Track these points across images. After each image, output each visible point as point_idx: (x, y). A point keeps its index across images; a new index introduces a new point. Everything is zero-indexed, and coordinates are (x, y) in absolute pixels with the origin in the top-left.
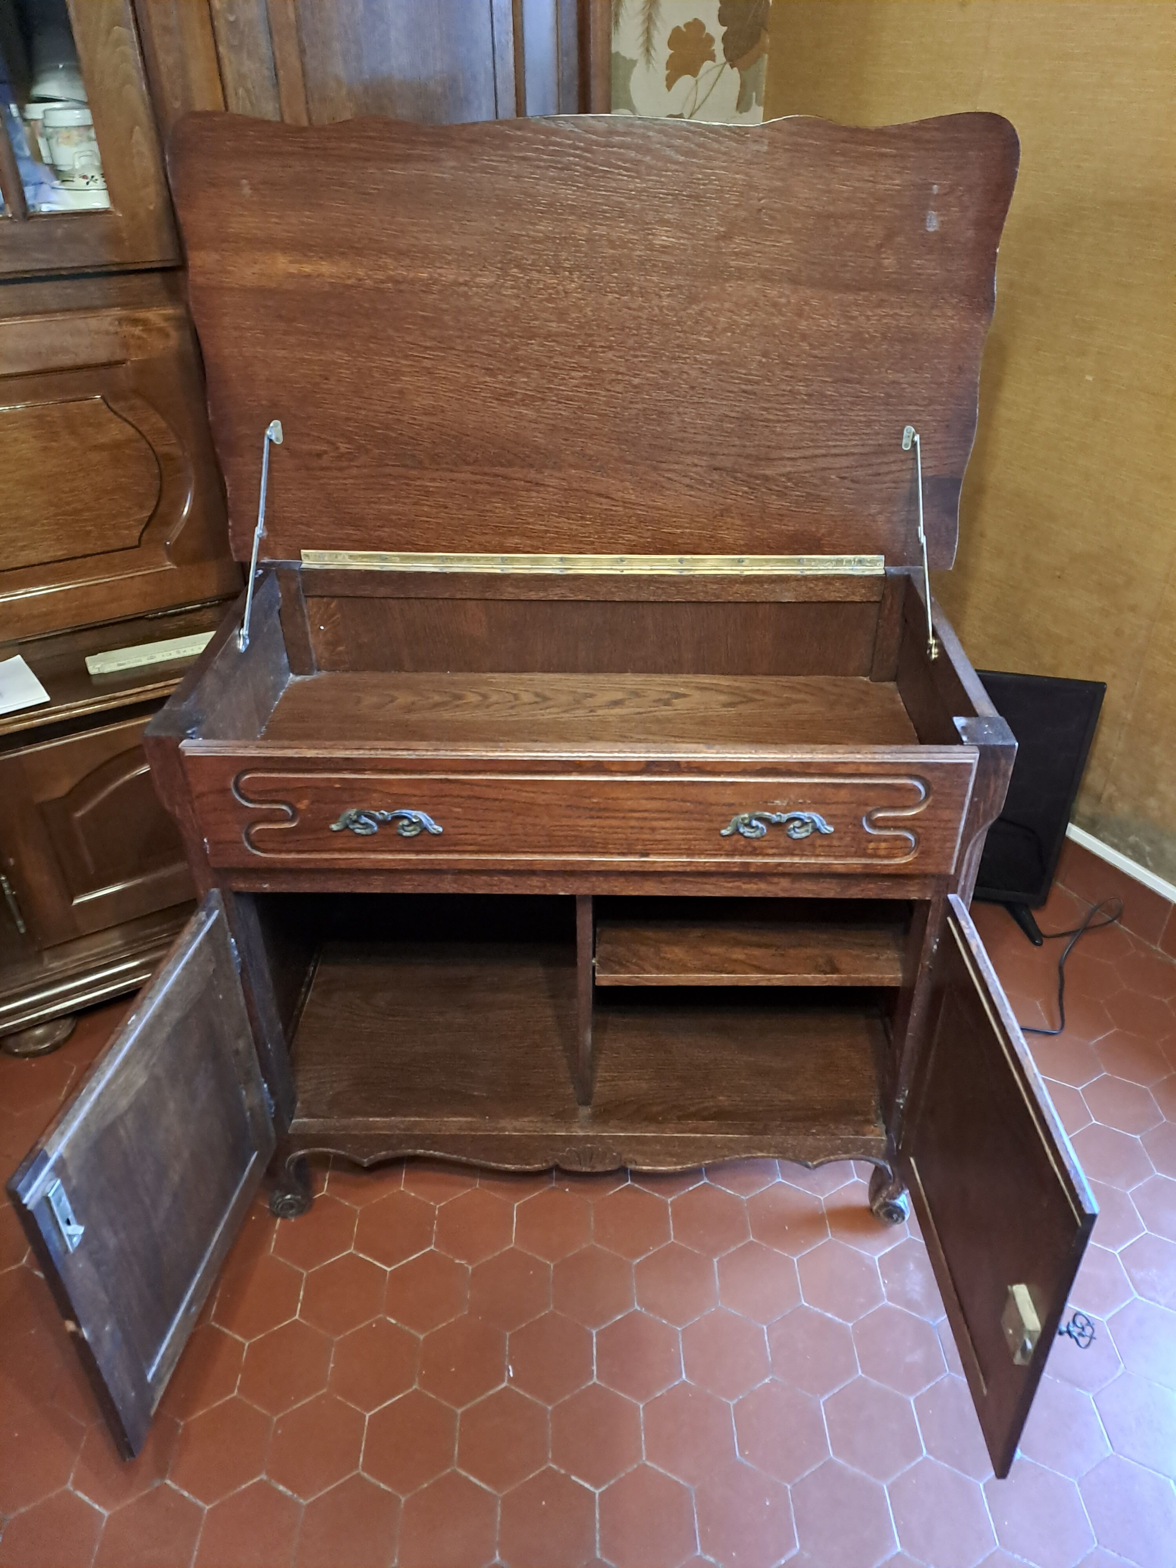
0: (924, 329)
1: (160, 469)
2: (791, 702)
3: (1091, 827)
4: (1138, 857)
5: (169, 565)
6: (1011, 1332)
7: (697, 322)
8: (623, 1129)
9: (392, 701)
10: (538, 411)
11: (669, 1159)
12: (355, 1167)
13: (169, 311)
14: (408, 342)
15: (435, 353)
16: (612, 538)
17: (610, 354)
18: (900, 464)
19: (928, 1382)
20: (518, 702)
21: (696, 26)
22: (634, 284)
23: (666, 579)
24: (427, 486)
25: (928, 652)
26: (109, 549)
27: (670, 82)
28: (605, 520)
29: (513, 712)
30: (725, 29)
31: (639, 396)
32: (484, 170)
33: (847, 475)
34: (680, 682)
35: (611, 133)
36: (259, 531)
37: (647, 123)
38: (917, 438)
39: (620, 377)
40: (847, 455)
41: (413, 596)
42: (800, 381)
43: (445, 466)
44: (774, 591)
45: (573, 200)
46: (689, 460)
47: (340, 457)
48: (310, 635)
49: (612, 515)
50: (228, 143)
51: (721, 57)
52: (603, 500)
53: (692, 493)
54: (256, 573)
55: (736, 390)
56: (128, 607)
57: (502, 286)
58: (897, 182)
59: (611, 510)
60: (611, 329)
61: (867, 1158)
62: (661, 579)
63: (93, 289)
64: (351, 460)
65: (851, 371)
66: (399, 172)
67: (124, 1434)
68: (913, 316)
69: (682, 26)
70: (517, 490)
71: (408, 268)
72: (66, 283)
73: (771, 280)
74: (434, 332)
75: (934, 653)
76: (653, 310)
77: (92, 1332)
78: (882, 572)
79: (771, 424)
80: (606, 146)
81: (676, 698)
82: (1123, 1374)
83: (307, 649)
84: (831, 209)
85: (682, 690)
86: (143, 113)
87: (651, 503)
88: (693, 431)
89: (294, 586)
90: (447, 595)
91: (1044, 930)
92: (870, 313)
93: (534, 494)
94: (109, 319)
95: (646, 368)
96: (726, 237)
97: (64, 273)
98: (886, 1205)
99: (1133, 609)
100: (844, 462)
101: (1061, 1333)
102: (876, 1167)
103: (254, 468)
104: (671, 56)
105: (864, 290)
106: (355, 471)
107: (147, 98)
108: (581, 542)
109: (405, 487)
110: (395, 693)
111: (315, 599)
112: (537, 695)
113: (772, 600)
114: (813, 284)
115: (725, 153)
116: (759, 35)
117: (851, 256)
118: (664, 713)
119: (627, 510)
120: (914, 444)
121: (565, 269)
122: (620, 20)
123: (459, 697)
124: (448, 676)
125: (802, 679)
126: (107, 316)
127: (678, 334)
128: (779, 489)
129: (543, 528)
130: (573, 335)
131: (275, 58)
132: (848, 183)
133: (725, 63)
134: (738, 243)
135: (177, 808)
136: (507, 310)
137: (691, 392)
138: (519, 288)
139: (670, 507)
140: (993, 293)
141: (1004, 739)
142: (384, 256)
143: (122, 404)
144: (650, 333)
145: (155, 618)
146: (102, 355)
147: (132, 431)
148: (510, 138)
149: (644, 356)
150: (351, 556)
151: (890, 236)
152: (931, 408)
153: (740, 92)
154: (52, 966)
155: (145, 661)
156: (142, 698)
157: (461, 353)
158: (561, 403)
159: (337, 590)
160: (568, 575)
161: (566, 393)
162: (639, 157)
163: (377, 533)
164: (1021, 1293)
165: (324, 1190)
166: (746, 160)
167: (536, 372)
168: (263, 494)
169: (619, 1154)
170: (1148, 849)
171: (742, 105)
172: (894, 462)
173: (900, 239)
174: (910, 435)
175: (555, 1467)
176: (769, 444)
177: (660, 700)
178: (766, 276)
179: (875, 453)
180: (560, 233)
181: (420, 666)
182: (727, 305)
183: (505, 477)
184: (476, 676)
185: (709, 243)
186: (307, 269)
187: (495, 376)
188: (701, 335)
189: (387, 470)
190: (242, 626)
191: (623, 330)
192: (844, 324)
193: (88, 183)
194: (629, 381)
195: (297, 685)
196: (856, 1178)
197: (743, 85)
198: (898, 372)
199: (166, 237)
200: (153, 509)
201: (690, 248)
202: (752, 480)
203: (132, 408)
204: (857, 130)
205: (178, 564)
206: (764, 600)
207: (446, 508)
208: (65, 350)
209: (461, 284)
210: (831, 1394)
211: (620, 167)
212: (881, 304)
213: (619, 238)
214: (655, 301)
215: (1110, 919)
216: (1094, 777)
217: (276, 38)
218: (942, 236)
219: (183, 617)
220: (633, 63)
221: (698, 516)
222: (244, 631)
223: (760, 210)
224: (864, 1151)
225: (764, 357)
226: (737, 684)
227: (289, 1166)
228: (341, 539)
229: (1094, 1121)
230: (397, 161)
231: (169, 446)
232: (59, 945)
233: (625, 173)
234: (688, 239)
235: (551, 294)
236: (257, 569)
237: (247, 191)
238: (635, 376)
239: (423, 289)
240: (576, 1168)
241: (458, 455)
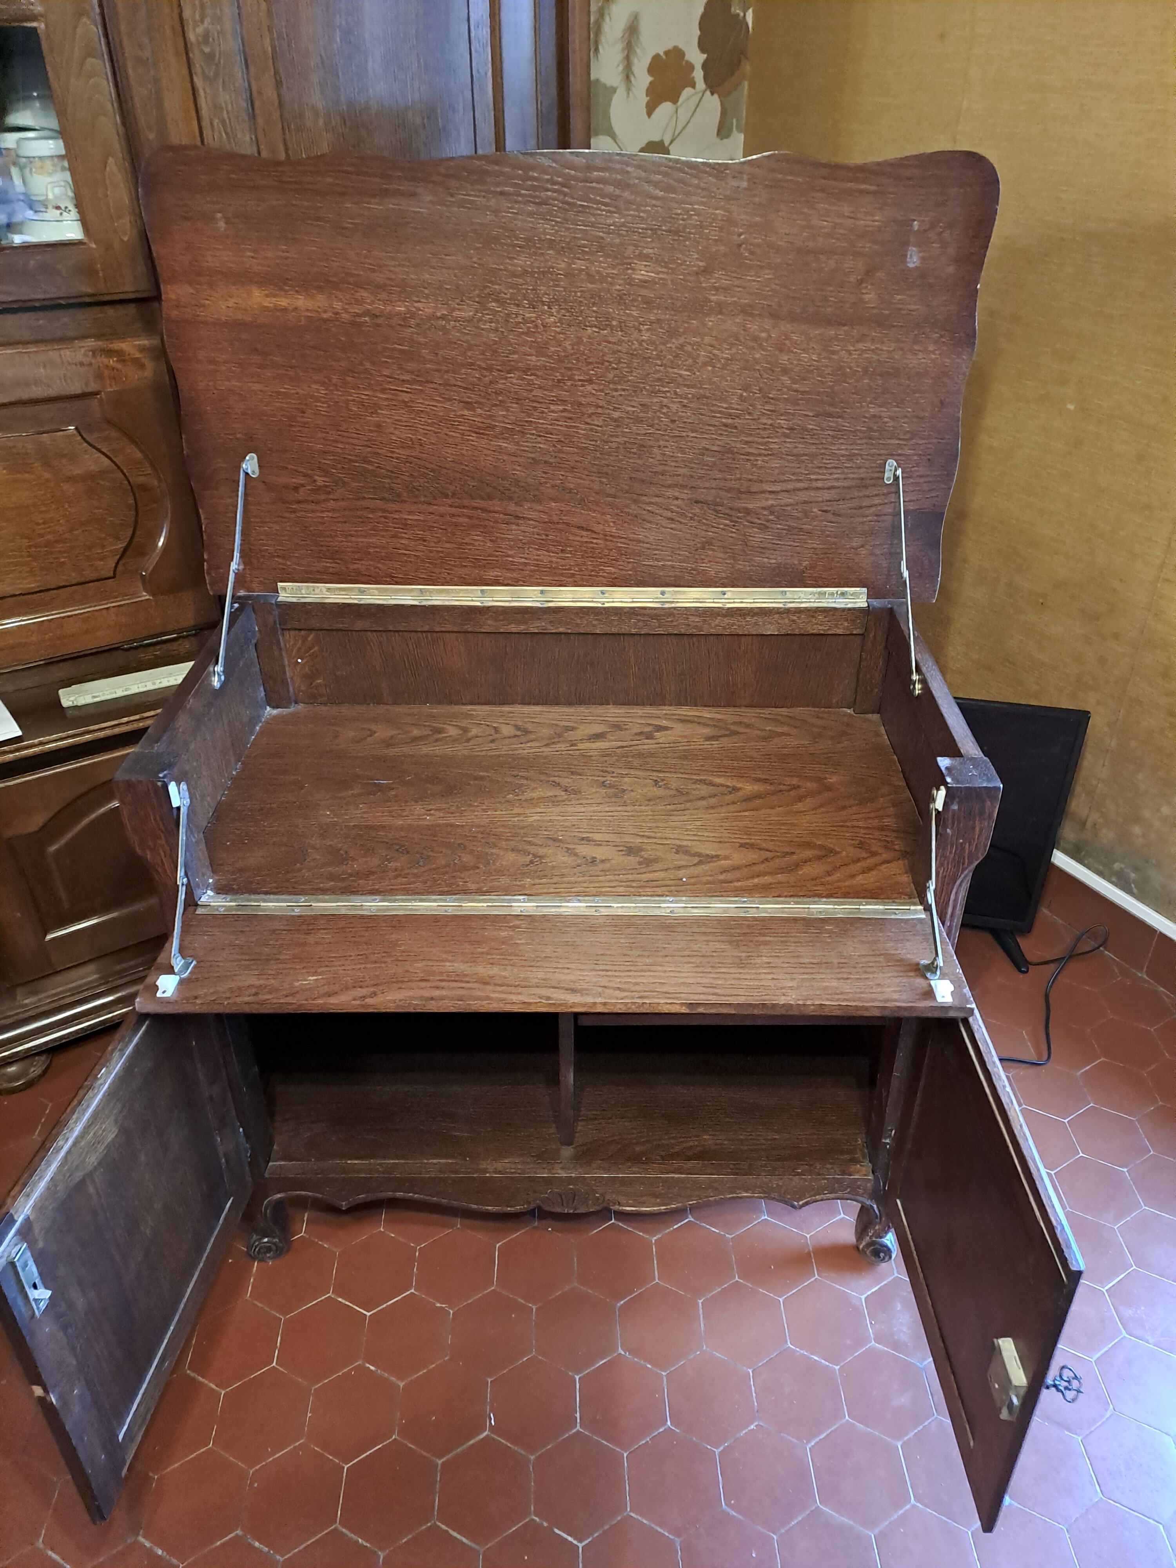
0: (905, 364)
1: (135, 499)
2: (773, 735)
3: (1075, 854)
4: (1123, 884)
5: (145, 596)
6: (997, 1386)
7: (677, 356)
8: (608, 1171)
9: (371, 736)
10: (517, 444)
11: (653, 1200)
12: (333, 1209)
13: (145, 342)
14: (385, 376)
15: (414, 387)
16: (592, 571)
17: (589, 388)
18: (883, 497)
19: (915, 1427)
20: (498, 736)
21: (676, 54)
22: (613, 319)
23: (648, 611)
24: (406, 519)
25: (912, 687)
26: (83, 580)
27: (650, 109)
28: (586, 552)
29: (493, 745)
30: (705, 56)
31: (619, 430)
32: (461, 204)
33: (829, 509)
34: (661, 714)
35: (589, 168)
36: (234, 566)
37: (625, 159)
38: (899, 472)
39: (600, 411)
40: (828, 489)
41: (391, 628)
42: (782, 415)
43: (423, 499)
44: (756, 624)
45: (550, 234)
46: (670, 493)
47: (318, 490)
48: (287, 668)
49: (593, 548)
50: (202, 177)
51: (701, 84)
52: (584, 533)
53: (673, 526)
54: (232, 607)
55: (717, 423)
56: (103, 638)
57: (480, 320)
58: (877, 218)
59: (592, 543)
60: (591, 363)
61: (853, 1197)
62: (643, 611)
63: (65, 320)
64: (329, 493)
65: (832, 405)
66: (377, 206)
67: (94, 1498)
68: (894, 350)
69: (662, 54)
70: (496, 522)
71: (385, 302)
72: (40, 314)
73: (752, 315)
74: (412, 366)
75: (918, 689)
76: (633, 344)
77: (60, 1397)
78: (866, 605)
79: (752, 458)
80: (586, 181)
81: (658, 731)
82: (1112, 1415)
83: (284, 682)
84: (811, 244)
85: (664, 723)
86: (117, 146)
87: (632, 536)
88: (673, 464)
89: (271, 619)
90: (426, 628)
91: (1029, 957)
92: (852, 348)
93: (514, 527)
94: (83, 350)
95: (626, 402)
96: (706, 271)
97: (37, 304)
98: (873, 1243)
99: (1116, 636)
100: (826, 495)
101: (1048, 1388)
102: (862, 1207)
103: (229, 501)
104: (651, 83)
105: (844, 325)
106: (332, 504)
107: (121, 129)
108: (562, 575)
109: (383, 520)
110: (373, 727)
111: (292, 633)
112: (518, 728)
113: (754, 633)
114: (793, 318)
115: (703, 189)
116: (739, 62)
117: (831, 291)
118: (645, 747)
119: (608, 543)
120: (896, 478)
121: (543, 303)
122: (600, 48)
123: (440, 731)
124: (427, 709)
125: (784, 711)
126: (80, 347)
127: (657, 368)
128: (760, 522)
129: (523, 560)
130: (552, 369)
131: (251, 90)
132: (827, 219)
133: (704, 92)
134: (719, 278)
135: (148, 852)
136: (485, 343)
137: (672, 426)
138: (498, 322)
139: (651, 539)
140: (975, 329)
141: (989, 781)
142: (360, 290)
143: (96, 435)
144: (631, 368)
145: (131, 648)
146: (76, 388)
147: (106, 461)
148: (488, 173)
149: (624, 390)
150: (329, 589)
151: (870, 271)
152: (912, 442)
153: (720, 122)
154: (26, 1001)
155: (120, 693)
156: (117, 731)
157: (438, 387)
158: (540, 436)
159: (315, 623)
160: (549, 607)
161: (545, 426)
162: (617, 192)
163: (355, 566)
164: (1007, 1346)
165: (302, 1232)
166: (725, 196)
167: (515, 405)
168: (238, 528)
169: (602, 1195)
170: (1133, 875)
171: (723, 131)
172: (876, 495)
173: (879, 274)
174: (892, 469)
175: (537, 1519)
176: (750, 477)
177: (641, 733)
178: (746, 311)
179: (858, 487)
180: (538, 268)
181: (398, 698)
182: (707, 340)
183: (484, 510)
184: (456, 708)
185: (689, 278)
186: (283, 302)
187: (474, 409)
188: (681, 369)
189: (365, 503)
190: (217, 663)
191: (603, 364)
192: (824, 358)
193: (61, 214)
194: (609, 414)
195: (275, 718)
196: (842, 1215)
197: (724, 113)
198: (880, 406)
199: (141, 268)
200: (128, 539)
201: (669, 282)
202: (733, 513)
203: (107, 439)
204: (838, 167)
205: (154, 595)
206: (746, 632)
207: (425, 541)
208: (38, 382)
209: (438, 318)
210: (817, 1439)
211: (598, 202)
212: (862, 338)
213: (598, 272)
214: (635, 335)
215: (1097, 946)
216: (1078, 804)
217: (252, 69)
218: (922, 273)
219: (158, 647)
220: (614, 90)
221: (679, 549)
222: (219, 668)
223: (740, 246)
224: (851, 1191)
225: (745, 390)
226: (719, 716)
227: (266, 1209)
228: (318, 572)
229: (1081, 1154)
230: (374, 196)
231: (145, 477)
232: (33, 980)
233: (603, 207)
234: (667, 273)
235: (529, 328)
236: (232, 603)
237: (222, 224)
238: (615, 409)
239: (400, 322)
240: (558, 1210)
241: (436, 488)
